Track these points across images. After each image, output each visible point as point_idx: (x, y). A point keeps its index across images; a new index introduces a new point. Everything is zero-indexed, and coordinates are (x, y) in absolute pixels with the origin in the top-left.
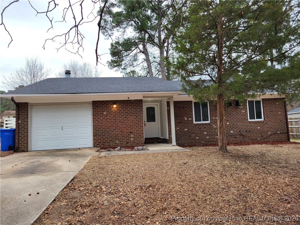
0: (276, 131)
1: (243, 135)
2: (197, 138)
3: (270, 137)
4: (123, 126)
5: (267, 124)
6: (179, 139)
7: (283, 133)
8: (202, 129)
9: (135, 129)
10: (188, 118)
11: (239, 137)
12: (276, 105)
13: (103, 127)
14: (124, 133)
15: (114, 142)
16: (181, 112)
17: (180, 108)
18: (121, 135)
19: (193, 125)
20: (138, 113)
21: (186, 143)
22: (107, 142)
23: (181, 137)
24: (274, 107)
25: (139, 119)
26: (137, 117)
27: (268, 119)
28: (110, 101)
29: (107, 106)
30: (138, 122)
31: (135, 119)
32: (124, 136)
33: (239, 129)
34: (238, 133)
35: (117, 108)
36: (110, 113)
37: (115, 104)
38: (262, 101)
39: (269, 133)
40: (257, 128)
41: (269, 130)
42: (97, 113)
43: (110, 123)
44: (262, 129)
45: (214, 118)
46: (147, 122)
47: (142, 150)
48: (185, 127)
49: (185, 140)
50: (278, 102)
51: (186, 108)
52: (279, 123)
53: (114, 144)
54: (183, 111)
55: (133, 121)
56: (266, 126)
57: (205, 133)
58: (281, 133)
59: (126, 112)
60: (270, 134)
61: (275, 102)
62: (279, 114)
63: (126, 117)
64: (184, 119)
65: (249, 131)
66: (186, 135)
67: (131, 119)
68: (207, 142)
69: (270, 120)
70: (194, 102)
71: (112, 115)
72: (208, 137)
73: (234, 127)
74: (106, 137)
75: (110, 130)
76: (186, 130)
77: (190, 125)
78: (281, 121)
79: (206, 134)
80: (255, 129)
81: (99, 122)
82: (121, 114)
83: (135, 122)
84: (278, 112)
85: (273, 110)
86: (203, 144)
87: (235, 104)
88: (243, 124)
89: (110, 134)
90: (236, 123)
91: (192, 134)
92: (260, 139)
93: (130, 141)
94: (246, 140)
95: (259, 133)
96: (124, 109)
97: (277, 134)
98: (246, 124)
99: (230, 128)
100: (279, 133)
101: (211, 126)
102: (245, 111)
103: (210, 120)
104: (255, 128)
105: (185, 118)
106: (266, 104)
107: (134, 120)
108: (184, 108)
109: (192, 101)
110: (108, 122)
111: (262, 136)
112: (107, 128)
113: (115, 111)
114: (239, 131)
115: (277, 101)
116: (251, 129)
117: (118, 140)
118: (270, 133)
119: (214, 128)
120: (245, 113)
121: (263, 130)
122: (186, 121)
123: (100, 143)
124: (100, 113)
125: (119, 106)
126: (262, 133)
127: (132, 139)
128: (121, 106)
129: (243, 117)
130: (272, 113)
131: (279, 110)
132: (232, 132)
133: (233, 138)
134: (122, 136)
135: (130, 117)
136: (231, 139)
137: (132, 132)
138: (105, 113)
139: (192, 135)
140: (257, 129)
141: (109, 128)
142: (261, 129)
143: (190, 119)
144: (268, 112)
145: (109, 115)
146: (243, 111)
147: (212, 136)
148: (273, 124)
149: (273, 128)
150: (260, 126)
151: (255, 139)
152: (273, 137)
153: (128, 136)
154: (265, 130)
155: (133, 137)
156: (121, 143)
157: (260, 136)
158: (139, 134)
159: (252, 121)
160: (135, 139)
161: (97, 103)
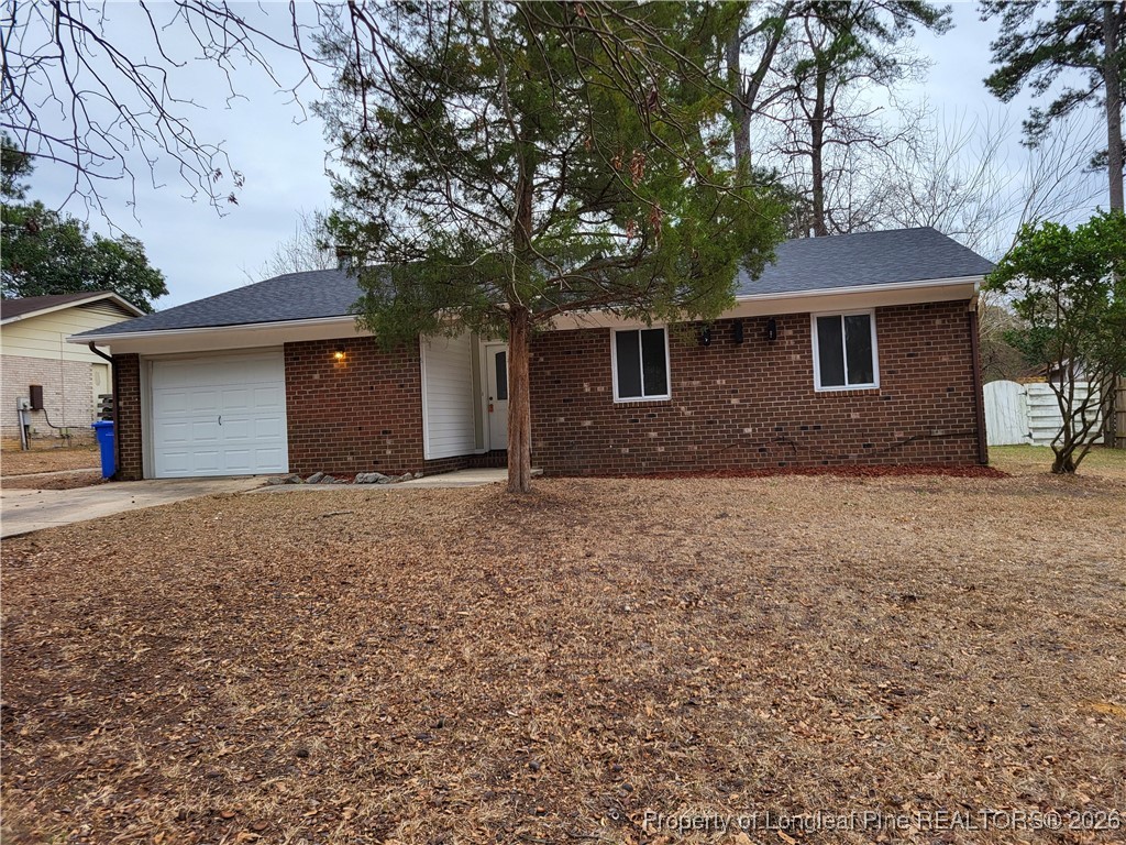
0: (928, 427)
1: (792, 443)
2: (626, 451)
3: (900, 450)
4: (363, 413)
5: (891, 403)
6: (565, 453)
7: (956, 435)
8: (642, 421)
9: (398, 421)
10: (594, 385)
11: (777, 449)
12: (935, 327)
13: (310, 417)
14: (368, 433)
15: (340, 459)
16: (572, 367)
17: (569, 353)
18: (359, 439)
19: (611, 408)
20: (406, 376)
21: (586, 467)
22: (324, 461)
23: (571, 448)
24: (922, 339)
25: (407, 391)
26: (402, 386)
27: (894, 382)
28: (329, 340)
29: (320, 357)
30: (406, 401)
31: (398, 391)
32: (368, 443)
33: (776, 419)
34: (770, 435)
35: (347, 360)
36: (329, 376)
37: (341, 349)
38: (877, 316)
39: (896, 436)
40: (849, 416)
41: (898, 424)
42: (296, 378)
43: (330, 405)
44: (869, 420)
45: (684, 384)
46: (499, 399)
47: (373, 483)
48: (585, 416)
49: (582, 457)
50: (941, 317)
51: (589, 351)
52: (940, 396)
53: (342, 464)
54: (578, 362)
55: (391, 397)
56: (886, 409)
57: (653, 435)
58: (947, 436)
59: (371, 373)
60: (899, 439)
61: (926, 318)
62: (945, 363)
63: (372, 388)
64: (582, 390)
65: (815, 428)
66: (588, 442)
67: (386, 392)
68: (657, 464)
69: (905, 387)
70: (617, 333)
71: (335, 381)
72: (661, 449)
73: (759, 415)
74: (320, 445)
75: (330, 425)
76: (588, 423)
77: (602, 408)
78: (949, 390)
79: (655, 439)
80: (837, 422)
81: (302, 402)
82: (359, 379)
83: (398, 402)
84: (940, 354)
85: (919, 350)
86: (643, 472)
87: (763, 331)
88: (792, 403)
89: (330, 435)
90: (766, 400)
91: (608, 437)
92: (859, 456)
93: (383, 457)
94: (802, 459)
95: (856, 436)
96: (365, 364)
97: (930, 437)
98: (805, 403)
99: (743, 416)
100: (940, 433)
101: (672, 410)
102: (801, 357)
103: (673, 390)
104: (839, 416)
105: (585, 385)
106: (887, 325)
107: (395, 397)
108: (581, 352)
109: (608, 329)
110: (324, 401)
111: (869, 446)
112: (323, 421)
113: (343, 370)
114: (777, 429)
115: (937, 312)
116: (824, 422)
117: (352, 454)
118: (902, 435)
119: (685, 419)
120: (800, 362)
121: (871, 425)
122: (587, 394)
123: (306, 461)
124: (304, 378)
125: (353, 355)
126: (869, 436)
127: (389, 452)
128: (359, 354)
129: (795, 378)
130: (915, 360)
131: (946, 348)
132: (748, 430)
133: (751, 451)
134: (363, 443)
135: (383, 387)
136: (746, 456)
137: (390, 432)
138: (316, 377)
139: (608, 442)
140: (846, 421)
141: (328, 420)
142: (864, 420)
143: (600, 389)
144: (895, 356)
145: (327, 381)
146: (793, 356)
147: (676, 444)
148: (915, 402)
149: (915, 418)
150: (858, 410)
151: (840, 457)
152: (914, 449)
153: (377, 443)
154: (881, 425)
155: (390, 447)
156: (359, 464)
157: (857, 446)
158: (408, 436)
159: (829, 393)
160: (396, 452)
161: (295, 349)
